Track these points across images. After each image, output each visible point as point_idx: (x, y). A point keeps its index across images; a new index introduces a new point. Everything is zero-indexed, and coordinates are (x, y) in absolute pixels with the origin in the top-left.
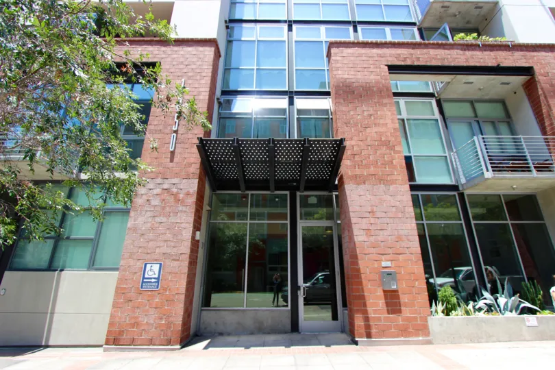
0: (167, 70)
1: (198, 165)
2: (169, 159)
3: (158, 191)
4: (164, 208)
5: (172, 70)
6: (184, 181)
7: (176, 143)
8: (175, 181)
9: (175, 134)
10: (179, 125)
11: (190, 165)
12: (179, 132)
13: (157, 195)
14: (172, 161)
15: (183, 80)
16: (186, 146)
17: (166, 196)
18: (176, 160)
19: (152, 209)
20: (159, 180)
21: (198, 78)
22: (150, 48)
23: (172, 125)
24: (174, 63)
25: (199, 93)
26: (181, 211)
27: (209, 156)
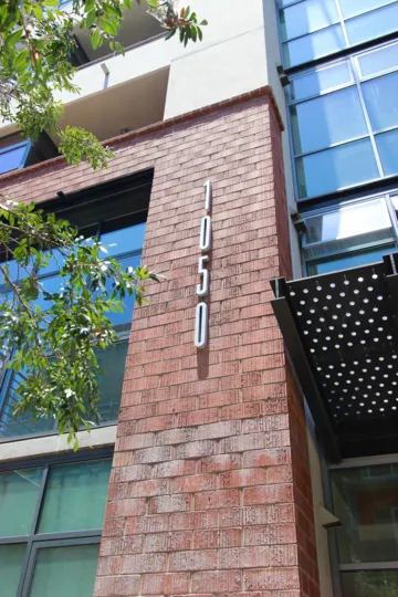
0: (169, 177)
1: (279, 374)
2: (194, 373)
3: (173, 467)
4: (195, 519)
5: (180, 174)
6: (247, 426)
7: (208, 327)
8: (219, 429)
9: (203, 304)
10: (209, 281)
11: (256, 375)
12: (213, 299)
13: (173, 478)
14: (203, 374)
15: (207, 183)
16: (238, 327)
17: (196, 482)
18: (214, 371)
19: (161, 528)
20: (174, 435)
21: (241, 171)
22: (131, 150)
23: (194, 286)
24: (183, 160)
25: (251, 200)
26: (250, 526)
27: (307, 343)
